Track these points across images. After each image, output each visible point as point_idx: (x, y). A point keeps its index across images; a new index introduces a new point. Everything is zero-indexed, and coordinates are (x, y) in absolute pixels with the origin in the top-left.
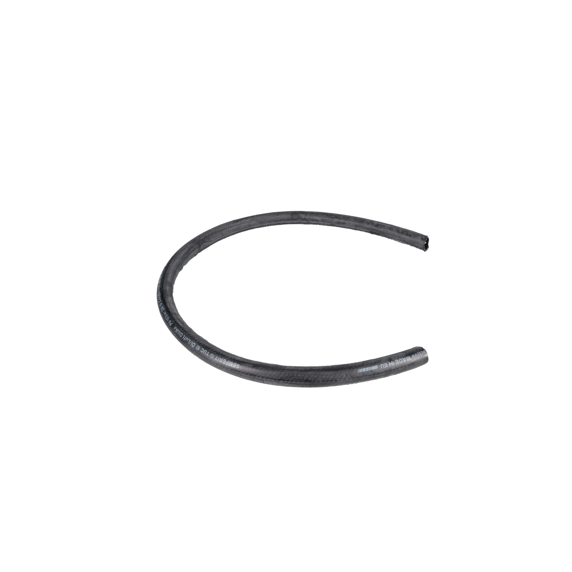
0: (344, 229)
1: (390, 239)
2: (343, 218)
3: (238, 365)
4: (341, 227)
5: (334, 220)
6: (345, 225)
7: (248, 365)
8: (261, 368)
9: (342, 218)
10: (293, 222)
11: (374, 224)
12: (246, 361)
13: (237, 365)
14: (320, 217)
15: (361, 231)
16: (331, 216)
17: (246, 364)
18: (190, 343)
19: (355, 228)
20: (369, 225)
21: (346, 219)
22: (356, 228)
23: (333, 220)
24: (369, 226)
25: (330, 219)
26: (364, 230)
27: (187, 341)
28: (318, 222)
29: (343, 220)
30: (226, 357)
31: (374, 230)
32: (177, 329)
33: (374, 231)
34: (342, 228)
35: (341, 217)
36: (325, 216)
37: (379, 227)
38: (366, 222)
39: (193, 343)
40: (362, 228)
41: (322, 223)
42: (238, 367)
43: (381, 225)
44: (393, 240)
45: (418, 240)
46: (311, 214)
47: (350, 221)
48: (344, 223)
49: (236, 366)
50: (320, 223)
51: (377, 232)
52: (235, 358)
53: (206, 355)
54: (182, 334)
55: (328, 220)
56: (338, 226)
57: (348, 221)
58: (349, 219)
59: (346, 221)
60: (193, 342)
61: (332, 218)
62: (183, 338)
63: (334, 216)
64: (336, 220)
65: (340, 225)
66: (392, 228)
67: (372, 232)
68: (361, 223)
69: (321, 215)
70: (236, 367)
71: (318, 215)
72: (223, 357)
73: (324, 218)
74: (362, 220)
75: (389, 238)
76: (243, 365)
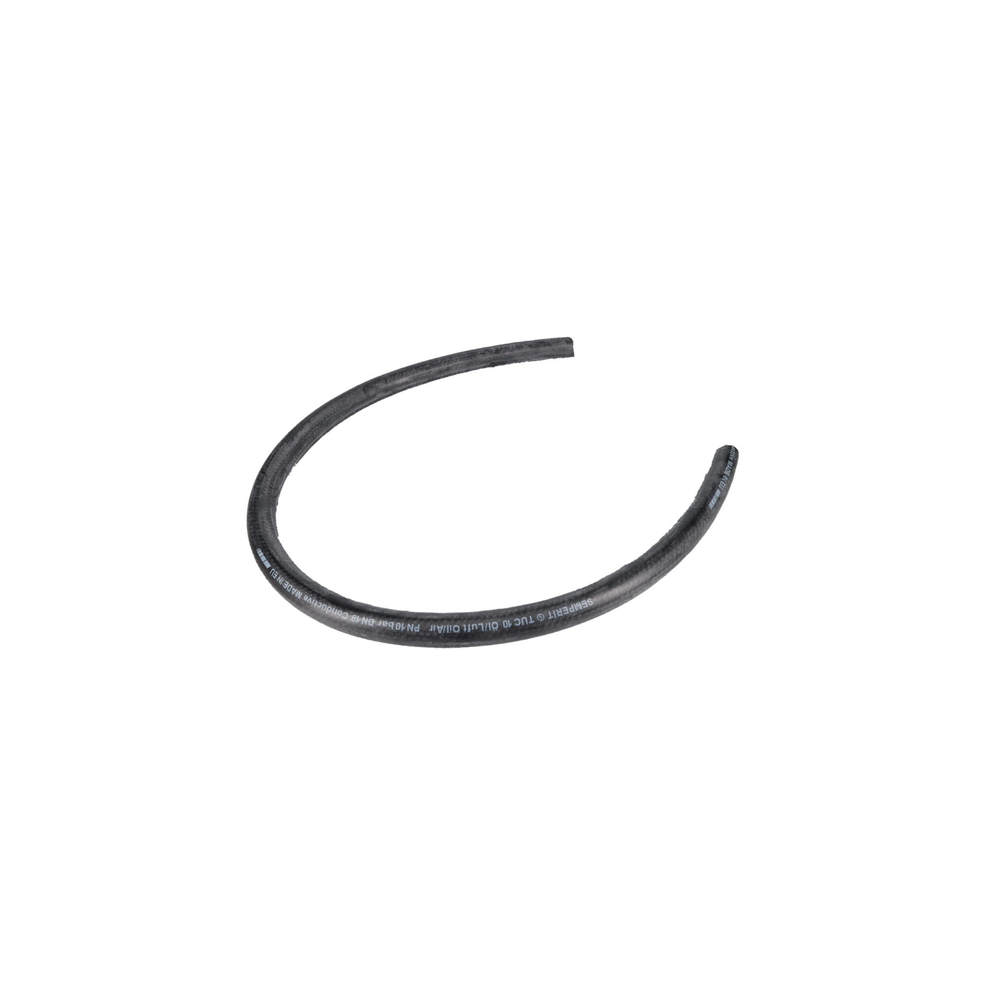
0: (450, 377)
1: (522, 363)
2: (443, 362)
3: (589, 600)
4: (444, 377)
5: (432, 370)
6: (451, 370)
7: (601, 590)
8: (619, 581)
9: (441, 363)
10: (371, 401)
11: (492, 352)
12: (591, 589)
13: (586, 601)
14: (410, 375)
15: (476, 369)
16: (424, 367)
17: (597, 591)
18: (486, 627)
19: (466, 369)
20: (486, 356)
21: (449, 361)
22: (468, 368)
23: (430, 371)
24: (488, 356)
25: (423, 372)
26: (481, 365)
27: (477, 628)
28: (408, 386)
29: (444, 365)
30: (561, 603)
31: (497, 359)
32: (438, 627)
33: (497, 361)
34: (446, 379)
35: (439, 362)
36: (415, 370)
37: (502, 351)
38: (479, 353)
39: (491, 623)
40: (477, 365)
41: (415, 383)
42: (591, 602)
43: (502, 348)
44: (527, 363)
45: (563, 346)
46: (393, 377)
47: (456, 362)
48: (448, 369)
49: (588, 603)
50: (411, 384)
51: (501, 361)
52: (574, 596)
53: (531, 624)
54: (458, 626)
55: (423, 374)
56: (439, 378)
57: (452, 363)
58: (452, 360)
59: (450, 364)
60: (489, 623)
61: (427, 369)
62: (465, 630)
63: (428, 365)
64: (434, 370)
65: (443, 375)
66: (519, 346)
67: (493, 365)
68: (474, 358)
69: (408, 372)
70: (588, 605)
71: (404, 373)
72: (558, 607)
73: (416, 375)
74: (471, 353)
75: (520, 361)
76: (595, 595)
